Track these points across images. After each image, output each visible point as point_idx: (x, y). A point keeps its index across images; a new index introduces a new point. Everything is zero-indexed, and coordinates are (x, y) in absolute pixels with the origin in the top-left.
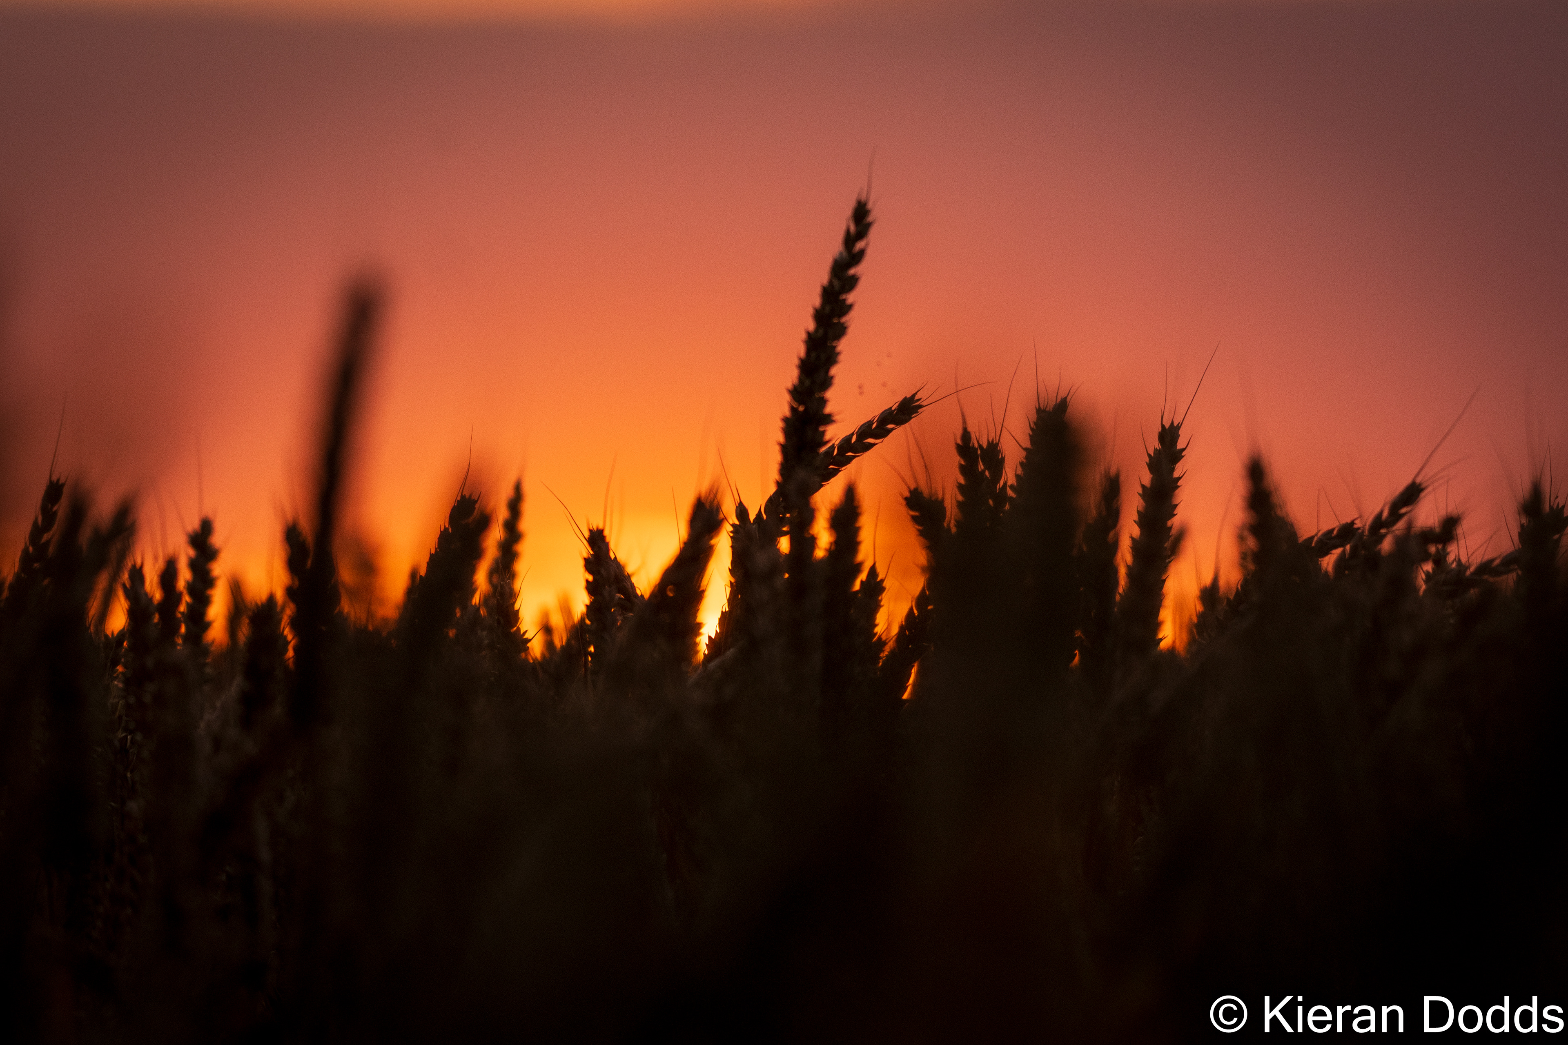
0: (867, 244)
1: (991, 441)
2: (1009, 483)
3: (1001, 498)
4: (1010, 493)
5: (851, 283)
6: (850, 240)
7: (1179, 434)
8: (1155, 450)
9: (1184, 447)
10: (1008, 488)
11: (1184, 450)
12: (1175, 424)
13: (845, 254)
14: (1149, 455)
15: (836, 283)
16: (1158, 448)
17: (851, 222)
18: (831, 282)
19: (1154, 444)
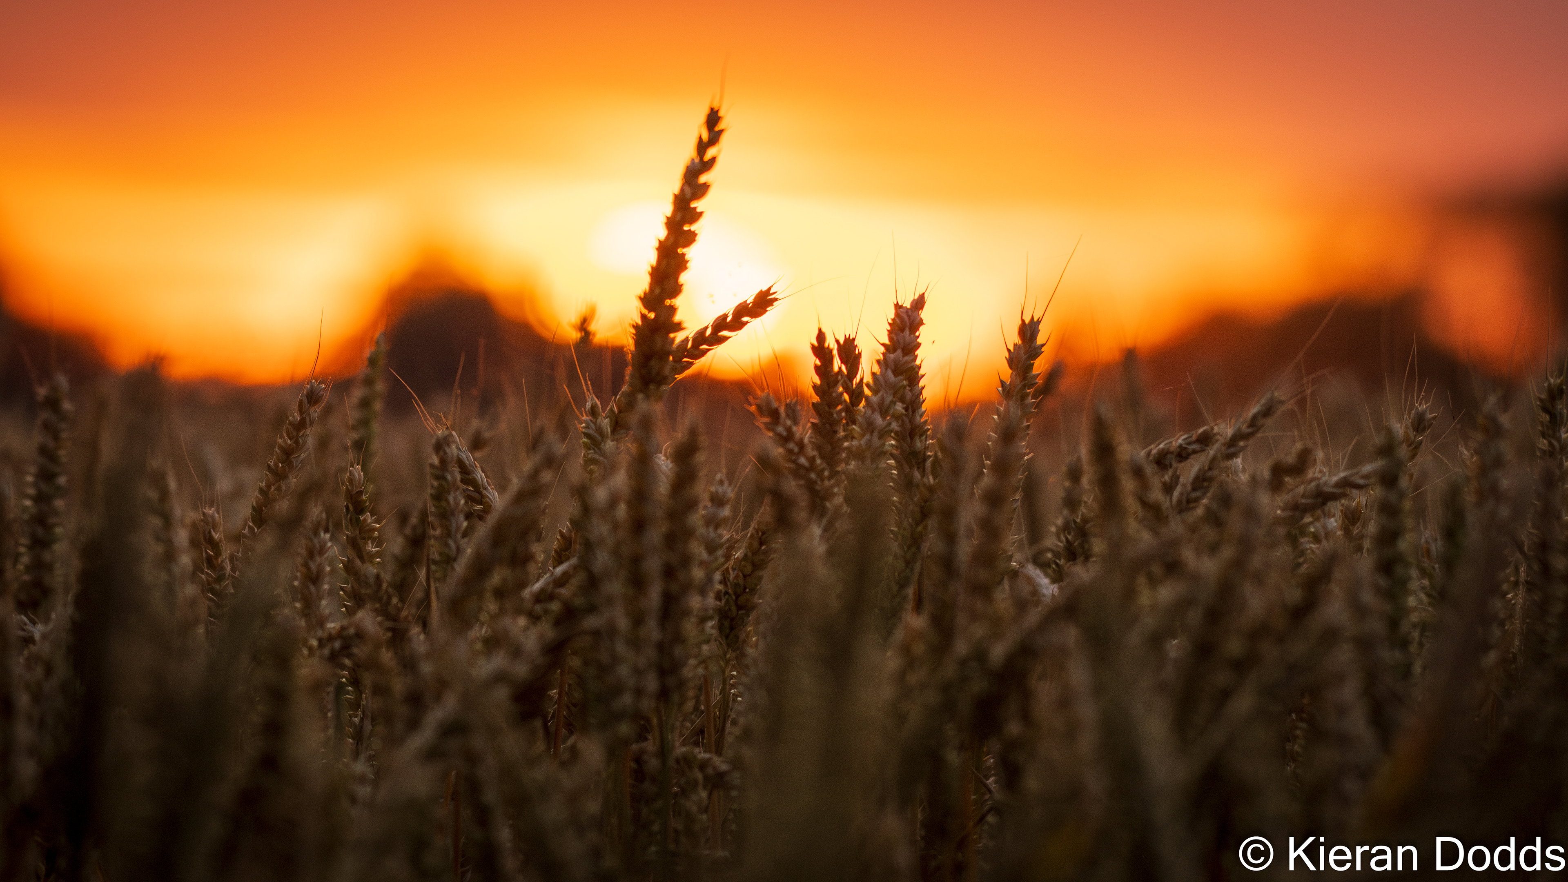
0: (719, 151)
1: (847, 337)
2: (865, 381)
3: (856, 395)
4: (867, 391)
5: (701, 190)
6: (702, 147)
7: (1039, 329)
8: (1015, 345)
9: (1045, 343)
10: (864, 385)
11: (1043, 345)
12: (1035, 320)
13: (697, 160)
14: (1009, 350)
15: (688, 190)
16: (1018, 343)
17: (703, 128)
18: (682, 190)
19: (1014, 339)
